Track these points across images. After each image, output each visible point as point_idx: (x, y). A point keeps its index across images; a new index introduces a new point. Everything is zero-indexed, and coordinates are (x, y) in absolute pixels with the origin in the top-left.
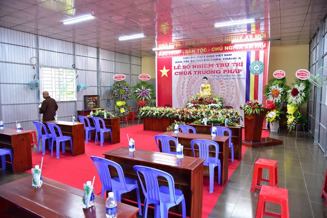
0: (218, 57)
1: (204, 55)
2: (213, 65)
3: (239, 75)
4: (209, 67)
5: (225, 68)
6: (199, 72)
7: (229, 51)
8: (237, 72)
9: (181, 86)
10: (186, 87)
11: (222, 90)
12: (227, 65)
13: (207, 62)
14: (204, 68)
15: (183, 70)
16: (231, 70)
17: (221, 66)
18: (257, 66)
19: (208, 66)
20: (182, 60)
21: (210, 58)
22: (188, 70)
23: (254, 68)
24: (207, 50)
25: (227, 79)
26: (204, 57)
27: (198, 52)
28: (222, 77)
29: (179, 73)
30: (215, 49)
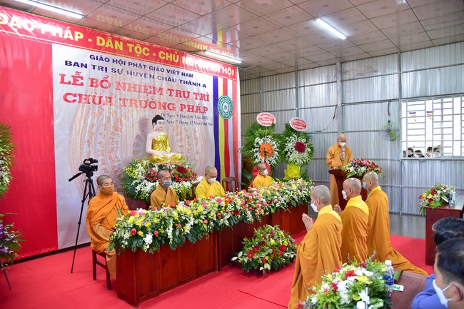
0: (172, 76)
1: (143, 63)
2: (161, 89)
3: (204, 118)
4: (154, 93)
5: (183, 101)
6: (133, 103)
7: (189, 67)
8: (201, 112)
10: (98, 138)
12: (186, 95)
13: (151, 82)
14: (143, 94)
15: (91, 91)
16: (193, 106)
17: (176, 96)
18: (225, 104)
19: (152, 90)
20: (88, 61)
22: (104, 93)
23: (223, 107)
24: (151, 55)
25: (187, 123)
26: (143, 67)
27: (131, 51)
28: (179, 119)
29: (77, 98)
30: (165, 56)
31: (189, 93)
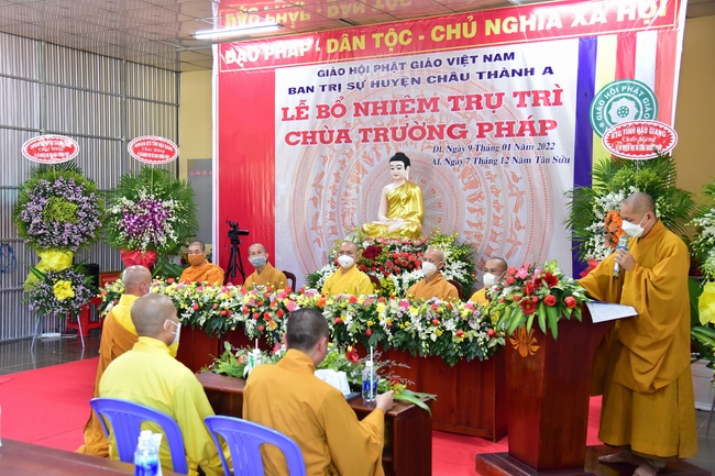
0: (459, 69)
1: (399, 60)
2: (435, 100)
3: (542, 146)
4: (421, 111)
5: (485, 115)
6: (381, 134)
7: (503, 38)
8: (533, 133)
9: (309, 192)
10: (327, 194)
11: (472, 211)
12: (494, 101)
13: (413, 92)
14: (399, 117)
15: (319, 125)
16: (511, 124)
17: (469, 107)
18: (624, 102)
19: (416, 106)
20: (316, 82)
21: (424, 73)
22: (336, 124)
23: (613, 113)
24: (415, 37)
25: (495, 162)
26: (399, 67)
27: (378, 45)
28: (472, 154)
29: (301, 138)
30: (445, 33)
31: (500, 96)
